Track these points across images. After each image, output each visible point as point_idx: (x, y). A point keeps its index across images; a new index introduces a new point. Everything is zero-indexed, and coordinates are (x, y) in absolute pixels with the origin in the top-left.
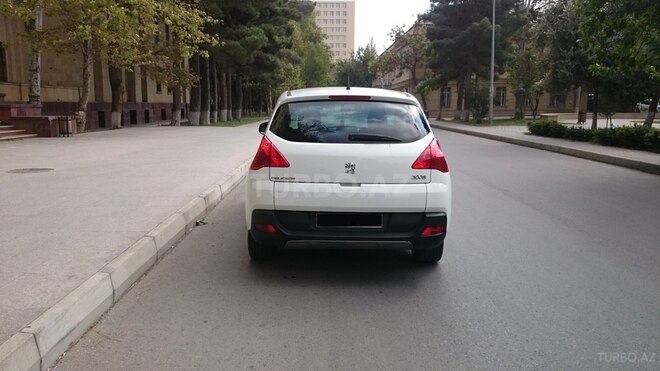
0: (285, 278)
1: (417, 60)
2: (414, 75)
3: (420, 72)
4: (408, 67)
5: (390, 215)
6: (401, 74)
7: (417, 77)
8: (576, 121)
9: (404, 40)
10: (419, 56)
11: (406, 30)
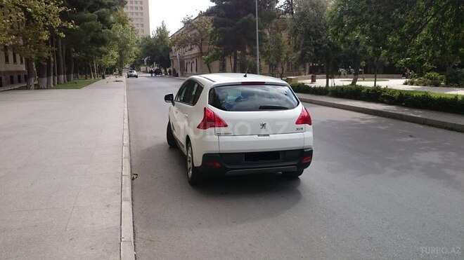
0: (221, 194)
1: (202, 40)
2: (201, 50)
3: (205, 48)
4: (196, 44)
5: (285, 152)
6: (191, 49)
7: (203, 51)
8: (310, 81)
9: (192, 25)
10: (204, 37)
11: (193, 18)
